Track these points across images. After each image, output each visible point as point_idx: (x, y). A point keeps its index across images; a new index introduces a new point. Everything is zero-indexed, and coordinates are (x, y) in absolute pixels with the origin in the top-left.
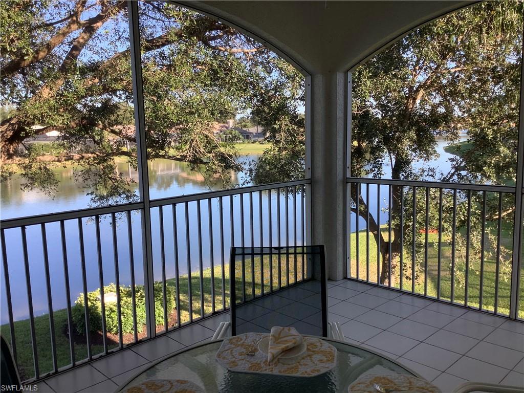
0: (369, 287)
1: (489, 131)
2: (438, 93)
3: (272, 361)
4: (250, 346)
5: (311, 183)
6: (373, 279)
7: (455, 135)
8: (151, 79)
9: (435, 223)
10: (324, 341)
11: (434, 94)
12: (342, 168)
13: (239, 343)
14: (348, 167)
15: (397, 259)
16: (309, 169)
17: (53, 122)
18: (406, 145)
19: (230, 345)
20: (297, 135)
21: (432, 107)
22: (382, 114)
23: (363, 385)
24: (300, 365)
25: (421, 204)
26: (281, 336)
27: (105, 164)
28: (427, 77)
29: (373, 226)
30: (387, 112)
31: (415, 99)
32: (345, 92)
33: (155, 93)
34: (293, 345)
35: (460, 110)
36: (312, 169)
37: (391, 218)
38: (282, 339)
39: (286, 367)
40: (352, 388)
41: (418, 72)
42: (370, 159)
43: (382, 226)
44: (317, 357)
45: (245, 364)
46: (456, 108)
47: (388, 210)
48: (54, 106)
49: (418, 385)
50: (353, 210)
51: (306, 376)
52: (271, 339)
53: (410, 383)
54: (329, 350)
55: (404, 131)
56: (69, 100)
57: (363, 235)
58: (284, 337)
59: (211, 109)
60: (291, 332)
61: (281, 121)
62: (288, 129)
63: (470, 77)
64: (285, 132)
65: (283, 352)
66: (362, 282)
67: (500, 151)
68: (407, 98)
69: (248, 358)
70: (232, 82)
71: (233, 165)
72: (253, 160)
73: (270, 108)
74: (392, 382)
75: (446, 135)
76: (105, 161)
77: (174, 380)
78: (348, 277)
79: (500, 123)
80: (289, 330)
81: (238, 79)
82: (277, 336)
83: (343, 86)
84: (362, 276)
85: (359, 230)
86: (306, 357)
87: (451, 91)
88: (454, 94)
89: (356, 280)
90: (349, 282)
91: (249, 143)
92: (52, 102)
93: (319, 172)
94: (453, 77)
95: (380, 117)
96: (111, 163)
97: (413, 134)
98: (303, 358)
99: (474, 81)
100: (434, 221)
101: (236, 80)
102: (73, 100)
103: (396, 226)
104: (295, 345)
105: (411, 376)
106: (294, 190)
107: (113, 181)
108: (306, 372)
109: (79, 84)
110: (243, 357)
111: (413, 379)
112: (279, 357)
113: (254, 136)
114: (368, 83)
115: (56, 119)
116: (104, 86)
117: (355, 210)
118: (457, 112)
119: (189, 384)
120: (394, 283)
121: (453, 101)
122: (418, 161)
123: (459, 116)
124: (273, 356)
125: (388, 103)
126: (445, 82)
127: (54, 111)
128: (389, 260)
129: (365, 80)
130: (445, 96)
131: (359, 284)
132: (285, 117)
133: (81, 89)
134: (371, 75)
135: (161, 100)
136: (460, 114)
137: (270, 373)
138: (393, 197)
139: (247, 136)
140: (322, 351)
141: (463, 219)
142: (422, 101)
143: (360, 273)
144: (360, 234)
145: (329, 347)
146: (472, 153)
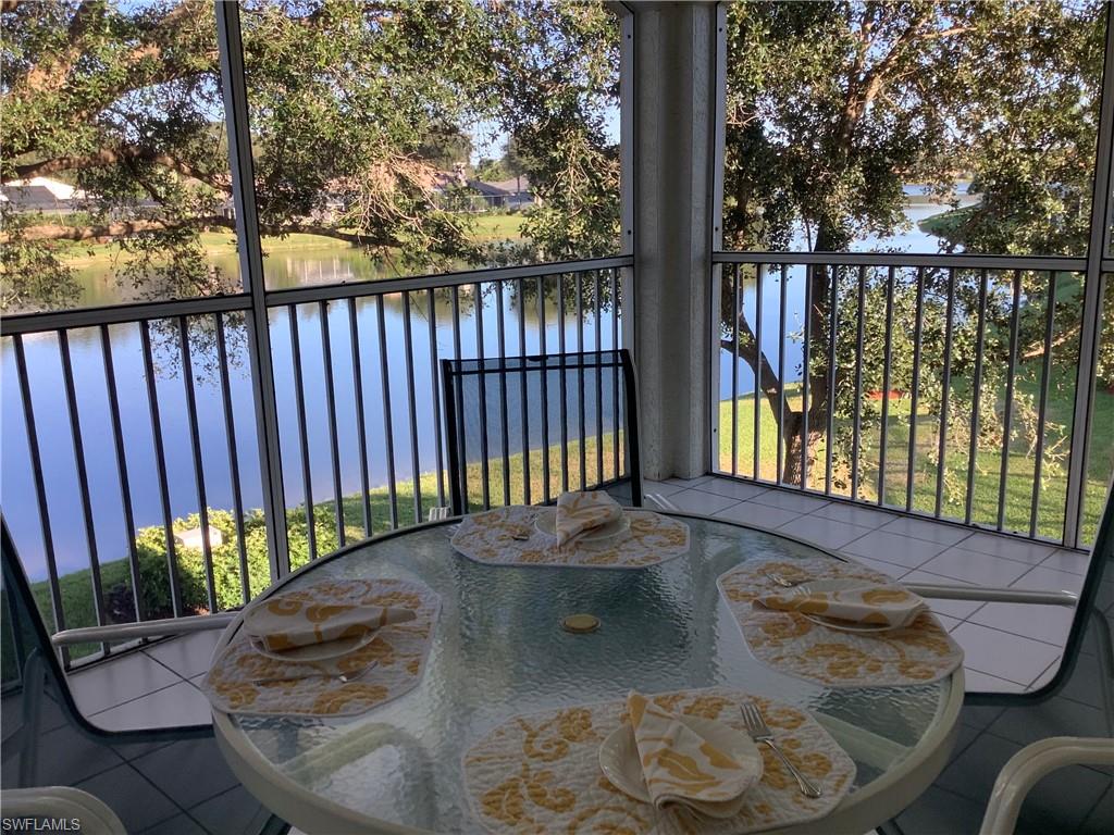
0: (758, 490)
1: (1025, 163)
2: (911, 89)
3: (564, 544)
4: (516, 527)
5: (632, 266)
6: (768, 474)
7: (944, 181)
8: (274, 45)
9: (904, 363)
10: (664, 517)
11: (904, 90)
12: (704, 230)
13: (496, 523)
14: (717, 229)
15: (821, 444)
16: (629, 232)
17: (54, 144)
18: (840, 199)
19: (476, 526)
20: (603, 175)
21: (899, 118)
22: (790, 137)
23: (745, 576)
24: (620, 551)
25: (874, 322)
26: (579, 507)
27: (180, 248)
28: (889, 50)
29: (768, 382)
30: (801, 130)
31: (863, 98)
32: (711, 53)
33: (281, 76)
34: (604, 520)
35: (959, 126)
36: (636, 232)
37: (808, 353)
38: (581, 512)
39: (592, 555)
40: (723, 581)
41: (870, 38)
42: (763, 231)
43: (787, 386)
44: (650, 540)
45: (511, 552)
46: (951, 122)
47: (803, 338)
48: (57, 107)
49: (850, 573)
50: (726, 345)
51: (633, 565)
52: (560, 512)
53: (836, 570)
54: (674, 527)
55: (838, 168)
56: (89, 93)
57: (745, 406)
58: (585, 508)
59: (409, 111)
60: (597, 500)
61: (568, 141)
62: (583, 160)
63: (982, 53)
64: (575, 167)
65: (584, 530)
66: (743, 480)
67: (1044, 209)
68: (846, 97)
69: (517, 544)
70: (457, 51)
71: (465, 248)
72: (508, 240)
73: (543, 116)
74: (800, 570)
75: (927, 182)
76: (179, 239)
77: (373, 581)
78: (714, 471)
79: (1044, 148)
80: (594, 497)
81: (469, 44)
82: (571, 506)
83: (707, 39)
84: (745, 470)
85: (739, 394)
86: (631, 539)
87: (940, 80)
88: (948, 90)
89: (732, 478)
90: (716, 482)
91: (500, 214)
92: (52, 100)
93: (652, 241)
94: (946, 53)
95: (787, 144)
96: (193, 246)
97: (858, 174)
98: (625, 542)
99: (990, 60)
100: (902, 359)
101: (465, 46)
102: (100, 93)
103: (819, 370)
104: (609, 519)
105: (836, 561)
106: (596, 304)
107: (201, 286)
108: (632, 561)
109: (113, 55)
110: (506, 543)
111: (840, 566)
112: (578, 538)
113: (512, 199)
114: (762, 51)
115: (61, 136)
116: (169, 63)
117: (730, 346)
118: (952, 132)
119: (403, 585)
120: (815, 483)
121: (945, 103)
122: (864, 239)
123: (956, 140)
124: (568, 535)
125: (804, 110)
126: (926, 61)
127: (57, 119)
128: (803, 446)
129: (754, 45)
130: (927, 97)
131: (737, 485)
132: (577, 133)
133: (118, 68)
134: (768, 33)
135: (297, 90)
136: (959, 134)
137: (562, 564)
138: (813, 308)
139: (496, 199)
140: (661, 530)
141: (960, 358)
142: (878, 105)
143: (738, 462)
144: (740, 403)
145: (675, 524)
146: (982, 216)
